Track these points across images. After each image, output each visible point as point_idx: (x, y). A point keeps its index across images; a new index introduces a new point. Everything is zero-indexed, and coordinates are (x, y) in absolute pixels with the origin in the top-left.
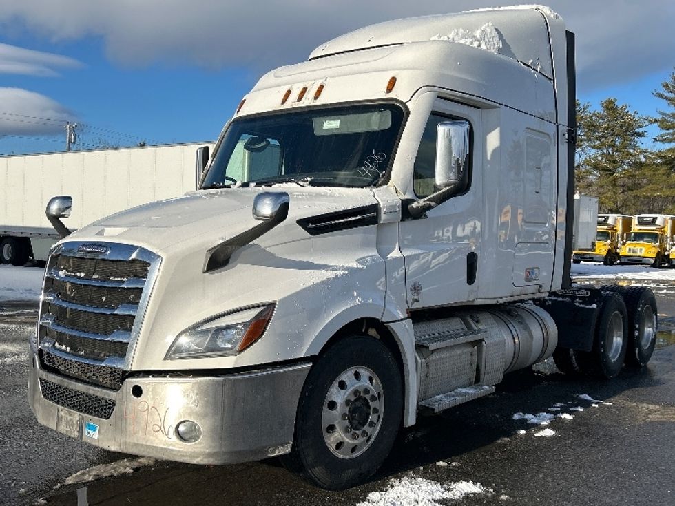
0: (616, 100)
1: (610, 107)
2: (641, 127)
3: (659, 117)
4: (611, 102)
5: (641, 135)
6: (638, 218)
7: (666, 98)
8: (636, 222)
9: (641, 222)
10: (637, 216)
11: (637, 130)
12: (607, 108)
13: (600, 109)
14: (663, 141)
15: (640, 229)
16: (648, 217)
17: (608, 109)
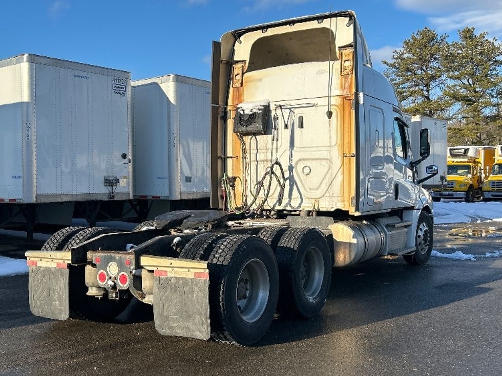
1: (468, 36)
4: (469, 31)
13: (458, 39)
17: (466, 38)
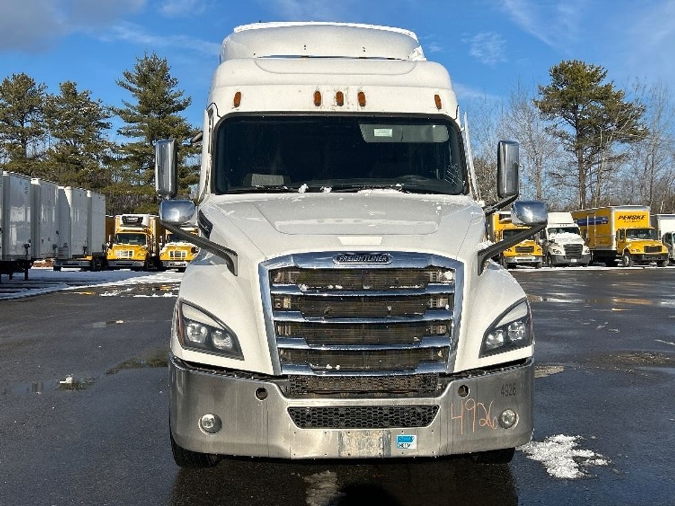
0: (76, 85)
1: (70, 90)
2: (107, 117)
3: (124, 108)
4: (71, 86)
5: (106, 126)
6: (123, 217)
7: (131, 89)
8: (121, 222)
9: (126, 222)
10: (121, 216)
11: (102, 121)
12: (67, 93)
13: (58, 93)
14: (128, 134)
15: (124, 231)
16: (134, 217)
17: (69, 94)
